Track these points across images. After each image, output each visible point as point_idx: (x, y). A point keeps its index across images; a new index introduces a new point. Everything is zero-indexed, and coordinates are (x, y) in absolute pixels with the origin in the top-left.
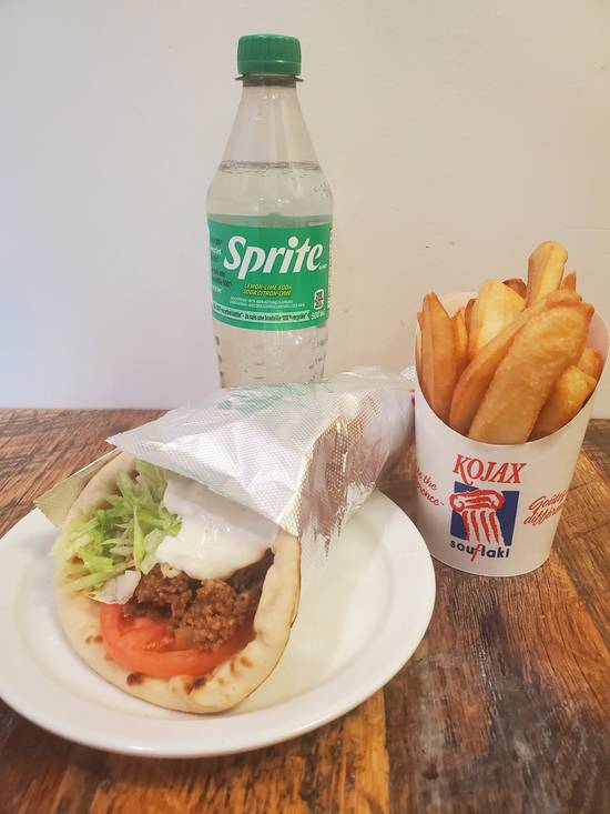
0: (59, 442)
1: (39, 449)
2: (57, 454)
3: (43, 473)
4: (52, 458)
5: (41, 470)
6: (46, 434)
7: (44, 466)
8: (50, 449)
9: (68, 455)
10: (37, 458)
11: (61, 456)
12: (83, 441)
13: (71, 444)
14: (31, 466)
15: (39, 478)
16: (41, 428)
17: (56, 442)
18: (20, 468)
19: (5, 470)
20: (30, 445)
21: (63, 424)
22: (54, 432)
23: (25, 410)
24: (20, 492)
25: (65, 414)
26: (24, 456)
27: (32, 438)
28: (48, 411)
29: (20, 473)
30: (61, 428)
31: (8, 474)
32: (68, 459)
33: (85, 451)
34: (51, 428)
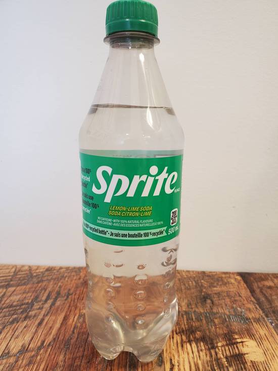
0: (50, 292)
1: (37, 297)
2: (50, 302)
3: (43, 320)
4: (47, 306)
5: (40, 317)
6: (40, 285)
7: (43, 312)
8: (44, 298)
9: (58, 303)
10: (36, 306)
11: (53, 304)
12: (66, 291)
13: (58, 293)
14: (32, 313)
15: (40, 324)
16: (35, 280)
17: (47, 292)
18: (24, 315)
19: (15, 316)
20: (30, 294)
21: (49, 278)
22: (44, 284)
23: (23, 266)
24: (28, 338)
25: (49, 270)
26: (27, 303)
27: (30, 288)
28: (38, 267)
29: (25, 319)
30: (49, 281)
31: (16, 321)
32: (58, 307)
33: (69, 300)
34: (42, 281)
